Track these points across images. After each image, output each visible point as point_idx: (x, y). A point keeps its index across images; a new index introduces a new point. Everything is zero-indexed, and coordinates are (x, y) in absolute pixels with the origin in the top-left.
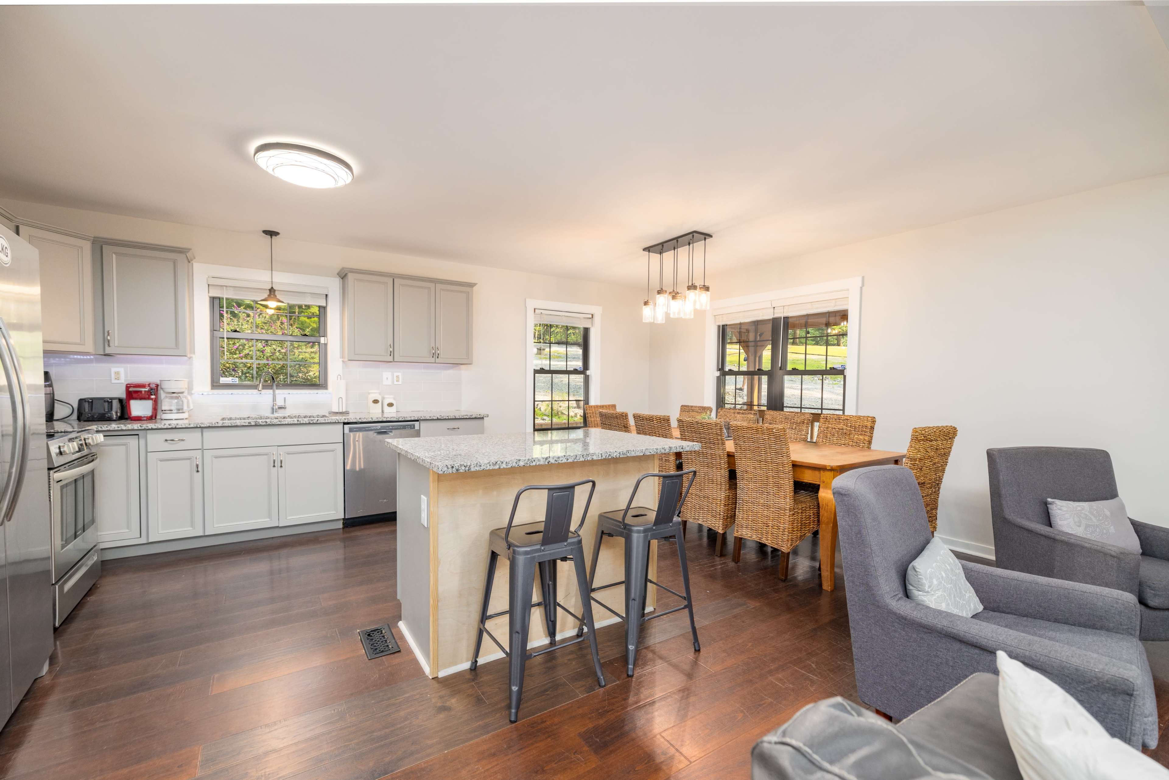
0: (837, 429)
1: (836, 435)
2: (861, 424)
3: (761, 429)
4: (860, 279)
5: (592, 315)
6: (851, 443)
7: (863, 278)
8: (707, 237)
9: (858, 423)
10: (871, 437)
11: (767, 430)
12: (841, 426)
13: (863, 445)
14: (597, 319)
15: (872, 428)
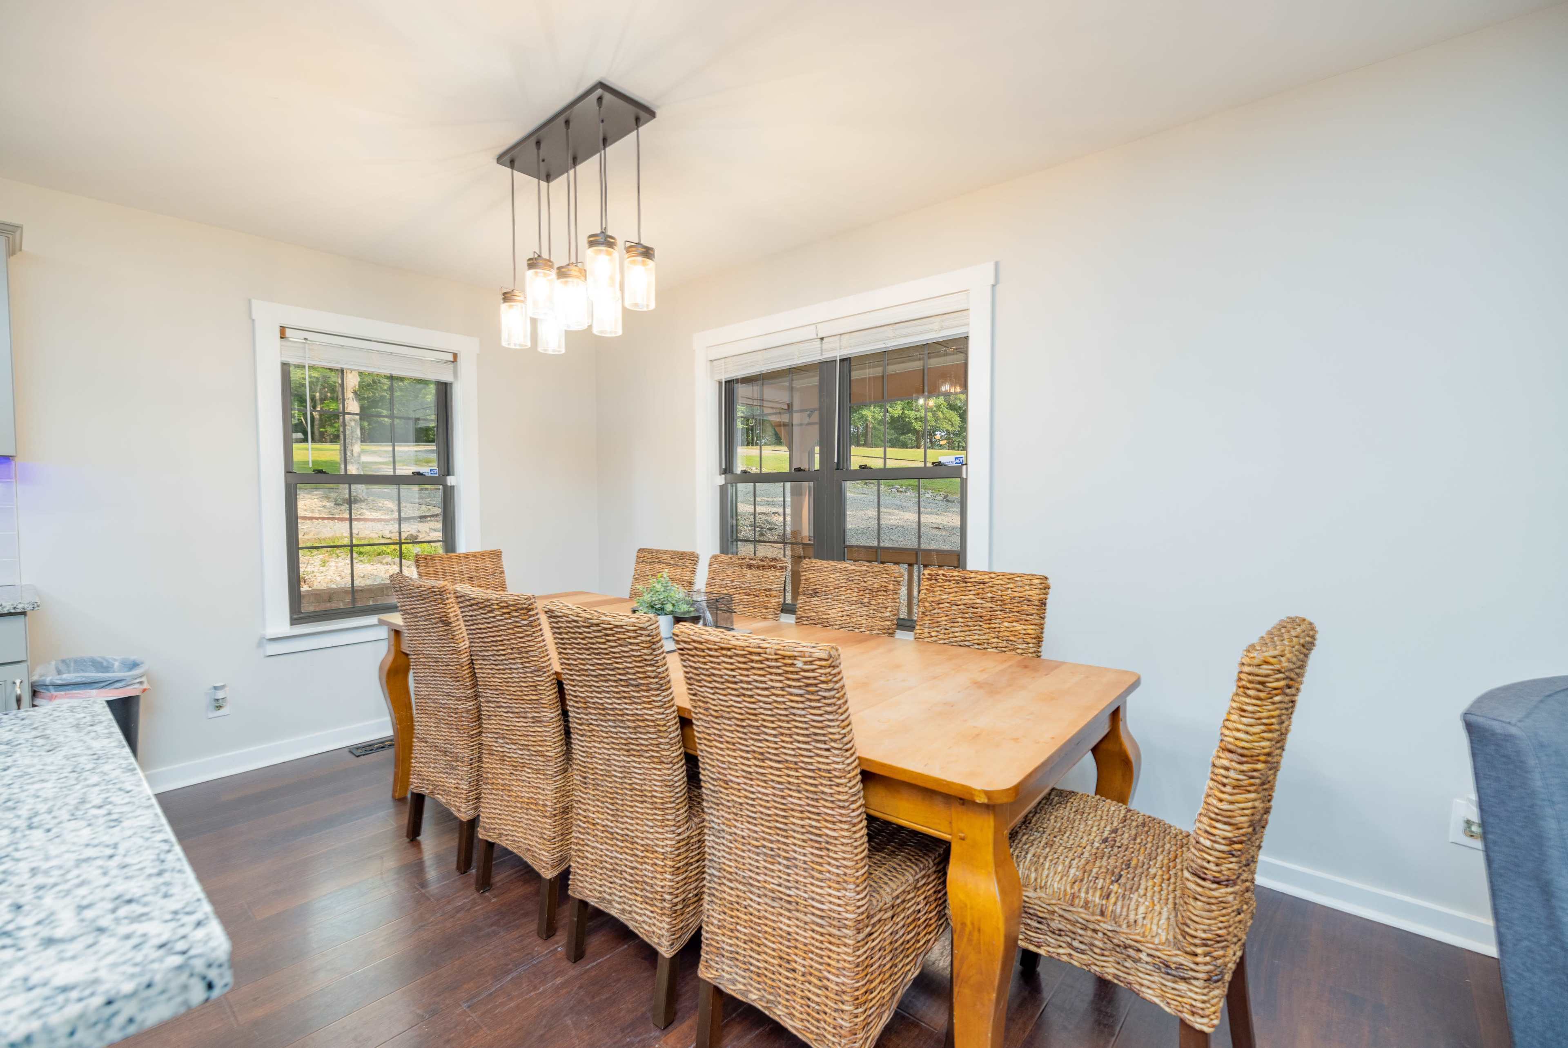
0: (962, 607)
1: (960, 620)
2: (1016, 594)
3: (759, 654)
4: (991, 266)
5: (455, 355)
6: (996, 640)
7: (997, 264)
8: (642, 114)
9: (1009, 592)
10: (1041, 626)
11: (776, 660)
12: (970, 598)
13: (1024, 646)
14: (466, 365)
15: (1043, 603)
